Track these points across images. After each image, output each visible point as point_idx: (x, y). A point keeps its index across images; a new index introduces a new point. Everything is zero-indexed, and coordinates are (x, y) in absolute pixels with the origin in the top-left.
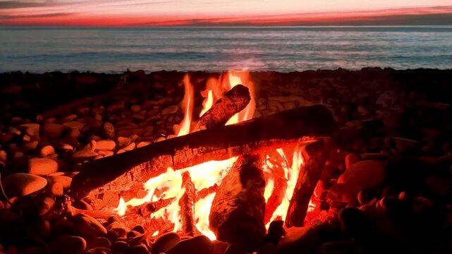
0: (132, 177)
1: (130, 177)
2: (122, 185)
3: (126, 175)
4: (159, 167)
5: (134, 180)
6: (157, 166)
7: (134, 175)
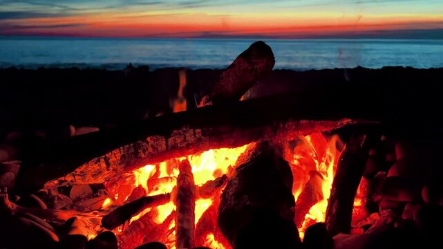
0: (108, 164)
1: (104, 165)
2: (93, 176)
3: (99, 161)
4: (147, 152)
5: (111, 168)
6: (144, 152)
7: (110, 161)
